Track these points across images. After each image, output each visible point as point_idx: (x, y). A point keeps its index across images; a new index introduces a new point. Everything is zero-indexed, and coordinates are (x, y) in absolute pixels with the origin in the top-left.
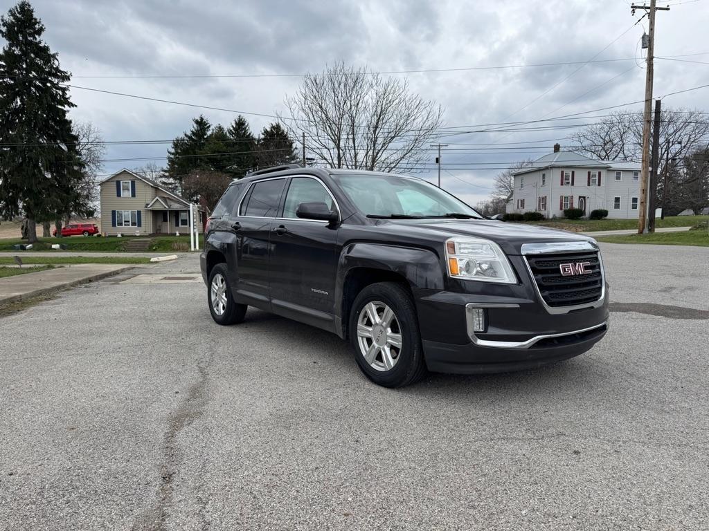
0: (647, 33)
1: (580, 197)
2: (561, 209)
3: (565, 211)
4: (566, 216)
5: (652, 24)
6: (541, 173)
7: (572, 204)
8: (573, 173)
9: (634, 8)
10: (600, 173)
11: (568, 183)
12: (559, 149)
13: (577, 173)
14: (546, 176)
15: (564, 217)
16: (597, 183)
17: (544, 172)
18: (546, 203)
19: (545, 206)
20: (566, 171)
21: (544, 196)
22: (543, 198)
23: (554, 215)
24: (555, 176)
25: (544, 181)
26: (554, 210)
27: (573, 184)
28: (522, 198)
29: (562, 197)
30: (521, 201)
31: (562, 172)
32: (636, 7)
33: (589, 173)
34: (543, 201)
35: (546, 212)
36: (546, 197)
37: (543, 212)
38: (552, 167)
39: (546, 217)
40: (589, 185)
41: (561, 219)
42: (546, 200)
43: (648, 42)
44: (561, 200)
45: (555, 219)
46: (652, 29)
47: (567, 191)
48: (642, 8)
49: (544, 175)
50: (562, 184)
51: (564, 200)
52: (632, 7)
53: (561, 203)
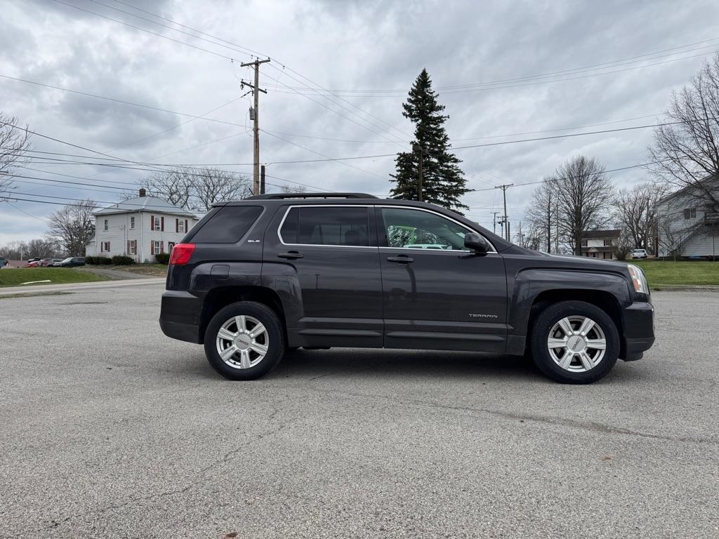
0: (253, 108)
1: (170, 243)
2: (152, 253)
3: (157, 256)
4: (158, 260)
5: (256, 100)
6: (130, 217)
7: (162, 249)
8: (163, 218)
9: (243, 83)
10: (186, 221)
11: (159, 228)
12: (144, 194)
13: (166, 219)
14: (135, 219)
15: (155, 262)
16: (184, 231)
17: (133, 215)
18: (136, 248)
19: (135, 250)
20: (156, 216)
21: (133, 240)
22: (132, 242)
23: (146, 260)
24: (146, 220)
25: (133, 224)
26: (145, 254)
27: (163, 230)
28: (107, 241)
29: (152, 241)
30: (106, 244)
31: (153, 217)
32: (245, 83)
33: (177, 220)
34: (133, 245)
35: (137, 256)
36: (136, 241)
37: (133, 256)
38: (142, 211)
39: (138, 261)
40: (177, 231)
41: (153, 264)
42: (136, 244)
43: (254, 115)
44: (152, 245)
45: (146, 263)
46: (256, 105)
47: (157, 236)
48: (249, 85)
49: (133, 219)
50: (152, 229)
51: (155, 244)
52: (242, 82)
53: (152, 248)
